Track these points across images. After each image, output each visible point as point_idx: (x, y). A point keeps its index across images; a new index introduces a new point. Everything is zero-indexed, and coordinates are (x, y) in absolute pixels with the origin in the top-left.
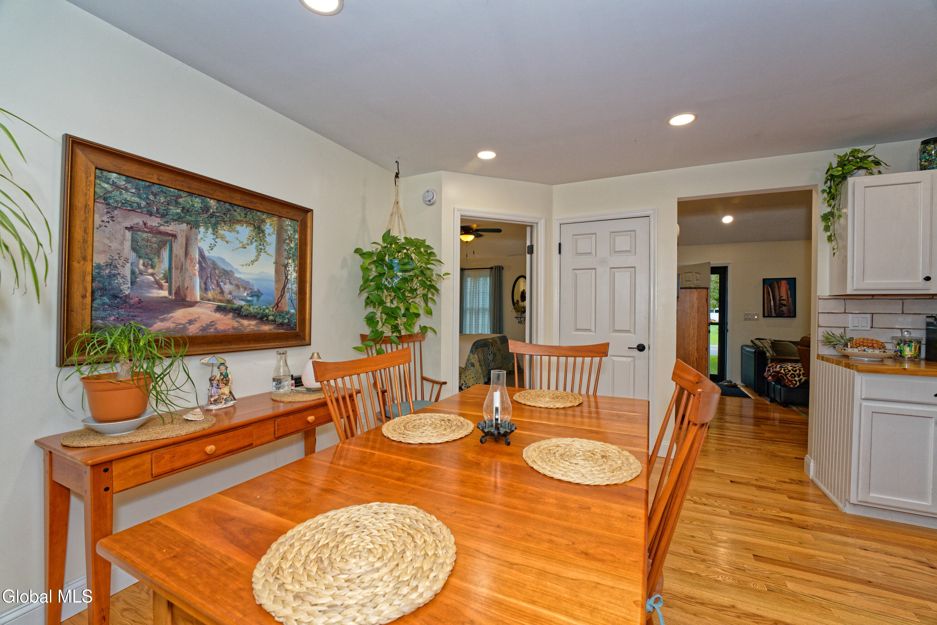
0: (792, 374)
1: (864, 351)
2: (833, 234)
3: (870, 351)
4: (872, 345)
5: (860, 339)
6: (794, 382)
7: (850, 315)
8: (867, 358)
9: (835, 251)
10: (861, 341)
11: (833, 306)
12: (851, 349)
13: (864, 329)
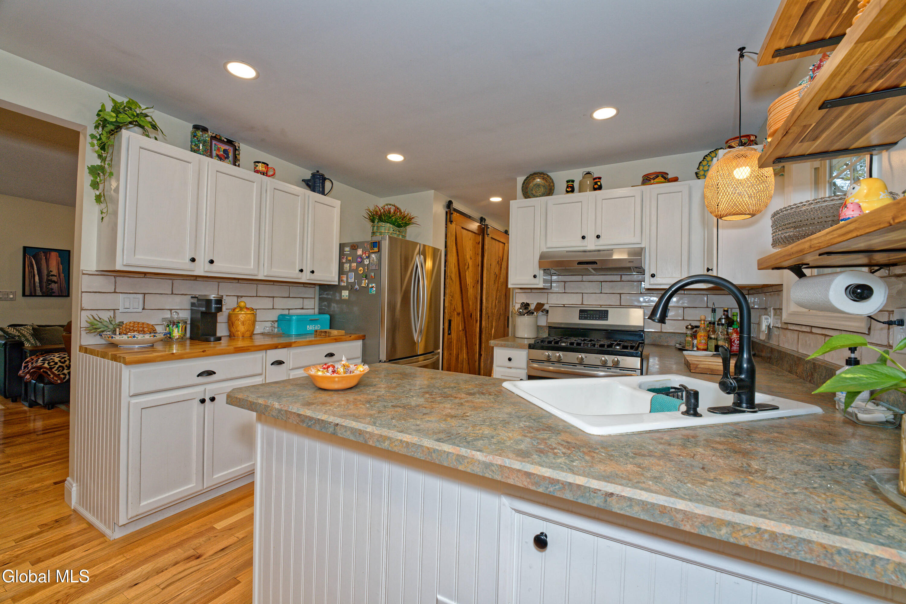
0: (60, 366)
1: (134, 337)
2: (102, 194)
3: (140, 337)
4: (143, 328)
5: (130, 323)
6: (62, 376)
7: (120, 294)
8: (137, 344)
9: (104, 215)
10: (131, 325)
11: (100, 283)
12: (119, 336)
13: (135, 310)
